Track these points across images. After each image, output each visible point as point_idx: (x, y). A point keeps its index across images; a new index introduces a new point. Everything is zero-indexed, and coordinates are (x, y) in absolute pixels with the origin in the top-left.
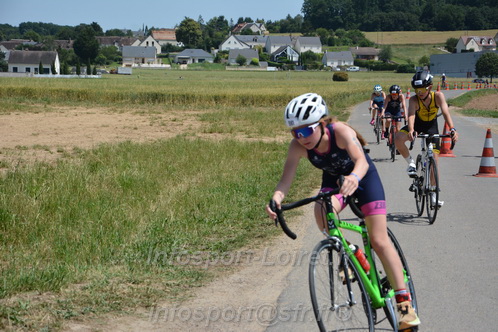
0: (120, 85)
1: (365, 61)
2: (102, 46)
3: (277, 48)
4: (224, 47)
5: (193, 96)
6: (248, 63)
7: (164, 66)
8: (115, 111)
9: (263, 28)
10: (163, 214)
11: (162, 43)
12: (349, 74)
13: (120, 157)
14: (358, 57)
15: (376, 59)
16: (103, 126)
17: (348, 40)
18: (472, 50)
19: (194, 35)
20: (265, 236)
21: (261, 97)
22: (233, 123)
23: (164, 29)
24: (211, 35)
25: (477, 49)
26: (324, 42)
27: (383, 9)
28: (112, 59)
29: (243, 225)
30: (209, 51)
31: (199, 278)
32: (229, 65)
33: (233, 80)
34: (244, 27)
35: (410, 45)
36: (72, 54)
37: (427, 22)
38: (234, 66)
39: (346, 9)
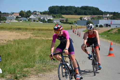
1: (62, 21)
2: (2, 16)
3: (43, 18)
4: (30, 17)
6: (36, 21)
7: (16, 21)
9: (39, 13)
11: (17, 16)
14: (61, 20)
15: (65, 21)
17: (58, 16)
18: (85, 20)
19: (23, 14)
23: (16, 13)
24: (27, 14)
25: (86, 20)
26: (54, 17)
27: (66, 10)
28: (4, 19)
30: (27, 18)
33: (32, 25)
34: (35, 13)
35: (72, 18)
37: (76, 13)
38: (33, 22)
39: (58, 10)
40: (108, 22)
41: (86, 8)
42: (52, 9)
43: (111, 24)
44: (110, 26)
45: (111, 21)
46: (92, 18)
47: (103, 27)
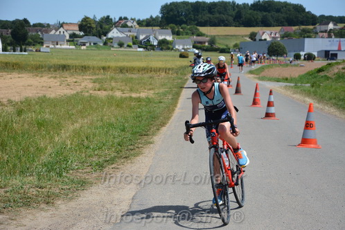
0: (41, 60)
1: (199, 45)
2: (30, 34)
3: (144, 36)
4: (110, 35)
5: (88, 67)
6: (125, 46)
7: (71, 47)
8: (37, 76)
9: (135, 23)
10: (64, 143)
11: (71, 32)
12: (190, 54)
13: (37, 106)
14: (195, 42)
15: (207, 44)
16: (29, 86)
17: (189, 32)
18: (265, 40)
19: (90, 27)
20: (128, 157)
21: (132, 67)
22: (113, 84)
23: (71, 24)
24: (101, 27)
25: (268, 39)
26: (174, 33)
27: (211, 13)
28: (36, 42)
29: (115, 150)
30: (100, 37)
31: (83, 184)
32: (113, 47)
34: (122, 23)
35: (228, 35)
36: (10, 39)
37: (238, 21)
38: (116, 48)
39: (187, 12)
40: (330, 44)
41: (266, 5)
42: (171, 10)
43: (339, 50)
44: (335, 55)
45: (338, 43)
46: (285, 34)
47: (316, 59)
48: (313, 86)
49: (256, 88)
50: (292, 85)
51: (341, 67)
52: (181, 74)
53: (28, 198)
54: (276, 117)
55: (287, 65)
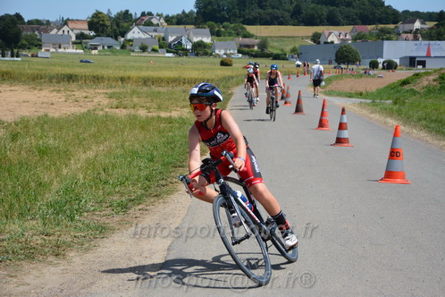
0: (40, 67)
1: (246, 49)
2: (24, 33)
3: (174, 38)
4: (129, 36)
5: (102, 77)
6: (149, 50)
7: (78, 51)
8: (35, 89)
9: (162, 21)
10: (74, 177)
11: (76, 32)
12: (233, 60)
13: (37, 129)
14: (241, 46)
15: (256, 48)
16: (24, 102)
17: (233, 32)
18: (332, 42)
19: (104, 25)
20: (160, 195)
21: (160, 78)
22: (135, 100)
23: (78, 20)
25: (336, 42)
26: (212, 33)
27: (261, 7)
28: (33, 44)
29: (142, 186)
30: (116, 39)
31: (103, 231)
32: (133, 51)
33: (136, 64)
34: (146, 20)
35: (283, 37)
37: (297, 19)
38: (138, 52)
39: (231, 7)
40: (416, 49)
42: (210, 3)
43: (428, 56)
44: (423, 63)
45: (426, 47)
46: (358, 35)
47: (398, 67)
48: (395, 103)
49: (324, 105)
50: (369, 101)
51: (431, 78)
52: (224, 87)
53: (31, 249)
54: (350, 144)
55: (361, 76)
